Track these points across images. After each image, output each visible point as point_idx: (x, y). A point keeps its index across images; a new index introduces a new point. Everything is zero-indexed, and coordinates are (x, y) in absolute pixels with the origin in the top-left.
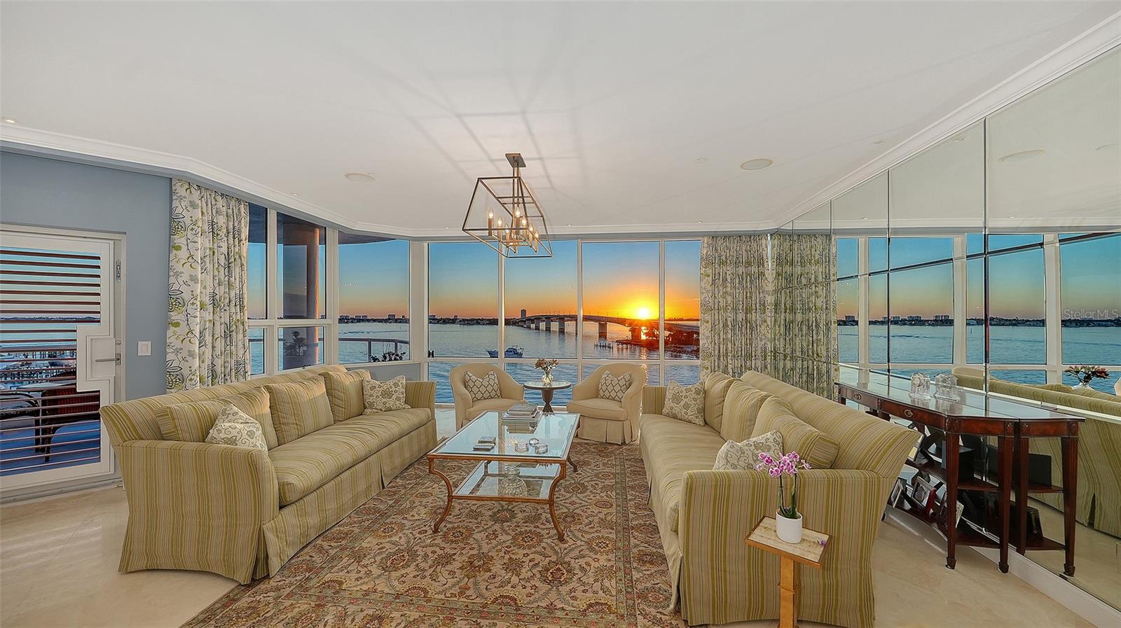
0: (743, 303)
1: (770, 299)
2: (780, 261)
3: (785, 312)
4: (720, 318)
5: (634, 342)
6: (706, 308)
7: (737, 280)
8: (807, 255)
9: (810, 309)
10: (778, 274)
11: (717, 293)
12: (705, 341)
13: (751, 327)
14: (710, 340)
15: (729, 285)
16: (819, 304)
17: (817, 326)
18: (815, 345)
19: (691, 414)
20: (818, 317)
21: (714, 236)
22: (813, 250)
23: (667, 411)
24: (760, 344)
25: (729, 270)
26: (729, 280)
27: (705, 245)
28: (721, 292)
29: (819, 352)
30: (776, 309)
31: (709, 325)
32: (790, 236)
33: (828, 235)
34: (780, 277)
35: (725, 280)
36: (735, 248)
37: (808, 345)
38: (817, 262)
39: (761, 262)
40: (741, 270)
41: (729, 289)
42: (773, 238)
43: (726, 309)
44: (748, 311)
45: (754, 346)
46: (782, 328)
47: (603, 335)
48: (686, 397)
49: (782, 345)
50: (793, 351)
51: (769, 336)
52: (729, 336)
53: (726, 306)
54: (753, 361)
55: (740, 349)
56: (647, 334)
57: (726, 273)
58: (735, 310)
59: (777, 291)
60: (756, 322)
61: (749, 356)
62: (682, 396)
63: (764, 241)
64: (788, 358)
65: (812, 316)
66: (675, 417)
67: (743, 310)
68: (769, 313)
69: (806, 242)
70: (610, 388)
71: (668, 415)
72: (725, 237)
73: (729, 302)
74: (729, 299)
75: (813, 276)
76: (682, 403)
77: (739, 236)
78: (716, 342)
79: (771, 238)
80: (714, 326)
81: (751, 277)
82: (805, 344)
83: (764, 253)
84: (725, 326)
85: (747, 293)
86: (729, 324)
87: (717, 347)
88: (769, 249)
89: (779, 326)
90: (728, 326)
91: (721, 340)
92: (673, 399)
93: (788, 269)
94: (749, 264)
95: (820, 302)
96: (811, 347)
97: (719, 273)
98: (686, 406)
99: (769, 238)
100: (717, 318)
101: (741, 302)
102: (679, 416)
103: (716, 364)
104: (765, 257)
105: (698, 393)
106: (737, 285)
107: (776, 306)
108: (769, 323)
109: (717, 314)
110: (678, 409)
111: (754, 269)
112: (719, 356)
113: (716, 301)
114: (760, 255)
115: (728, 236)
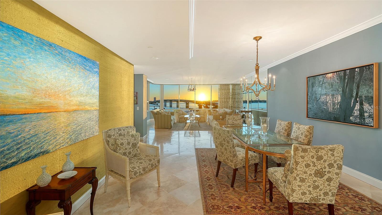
1: (231, 97)
2: (233, 89)
6: (219, 98)
7: (225, 93)
10: (232, 92)
11: (221, 96)
13: (228, 102)
14: (220, 105)
15: (223, 94)
21: (221, 85)
24: (229, 105)
25: (224, 91)
27: (219, 86)
31: (220, 102)
32: (234, 85)
36: (225, 87)
39: (229, 90)
40: (226, 91)
44: (227, 99)
47: (187, 107)
52: (223, 104)
58: (224, 99)
59: (232, 95)
68: (231, 99)
74: (223, 97)
77: (225, 85)
79: (231, 85)
80: (221, 102)
85: (227, 96)
86: (224, 101)
88: (231, 87)
93: (234, 91)
97: (222, 92)
108: (231, 101)
109: (221, 100)
114: (229, 88)
115: (223, 85)
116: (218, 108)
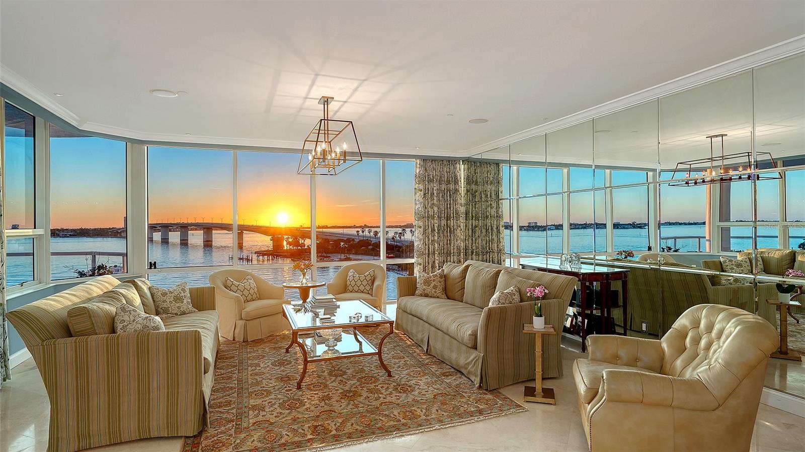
0: (445, 212)
1: (462, 209)
2: (469, 181)
3: (472, 219)
4: (429, 224)
5: (276, 253)
6: (419, 216)
7: (441, 194)
8: (485, 177)
9: (487, 217)
10: (468, 191)
11: (427, 204)
12: (418, 243)
13: (450, 231)
14: (422, 242)
15: (435, 198)
16: (493, 213)
17: (492, 229)
18: (491, 243)
19: (439, 291)
20: (492, 223)
21: (425, 159)
22: (489, 174)
23: (420, 292)
24: (456, 244)
25: (435, 186)
26: (435, 194)
27: (418, 166)
28: (430, 203)
29: (493, 248)
30: (466, 217)
31: (422, 230)
32: (474, 163)
33: (497, 163)
34: (469, 193)
35: (432, 194)
36: (439, 169)
37: (486, 244)
38: (491, 183)
39: (456, 182)
40: (443, 186)
41: (435, 202)
42: (464, 163)
43: (433, 218)
44: (448, 218)
45: (452, 245)
46: (470, 231)
48: (434, 280)
49: (470, 244)
50: (477, 248)
51: (462, 237)
52: (436, 238)
53: (434, 215)
54: (452, 257)
55: (443, 248)
56: (289, 243)
57: (433, 189)
58: (440, 218)
59: (467, 204)
60: (453, 226)
61: (449, 254)
62: (431, 280)
63: (458, 166)
64: (475, 254)
65: (488, 222)
66: (426, 296)
67: (445, 218)
68: (462, 220)
69: (484, 168)
70: (359, 283)
71: (421, 295)
72: (432, 160)
73: (436, 212)
74: (436, 209)
75: (489, 193)
76: (432, 285)
77: (442, 160)
78: (427, 243)
79: (463, 163)
80: (425, 230)
81: (450, 192)
82: (484, 243)
83: (458, 174)
84: (433, 230)
85: (447, 204)
86: (436, 228)
87: (427, 247)
88: (462, 171)
89: (468, 230)
90: (435, 230)
91: (430, 241)
92: (424, 283)
93: (474, 187)
94: (448, 182)
95: (493, 212)
96: (488, 244)
97: (428, 188)
98: (435, 287)
99: (461, 163)
100: (427, 224)
101: (443, 212)
102: (430, 295)
103: (427, 261)
104: (459, 178)
105: (441, 277)
106: (441, 198)
107: (466, 214)
108: (462, 227)
109: (427, 221)
110: (429, 290)
111: (452, 187)
112: (429, 254)
113: (426, 210)
114: (456, 177)
115: (434, 160)
116: (413, 257)
